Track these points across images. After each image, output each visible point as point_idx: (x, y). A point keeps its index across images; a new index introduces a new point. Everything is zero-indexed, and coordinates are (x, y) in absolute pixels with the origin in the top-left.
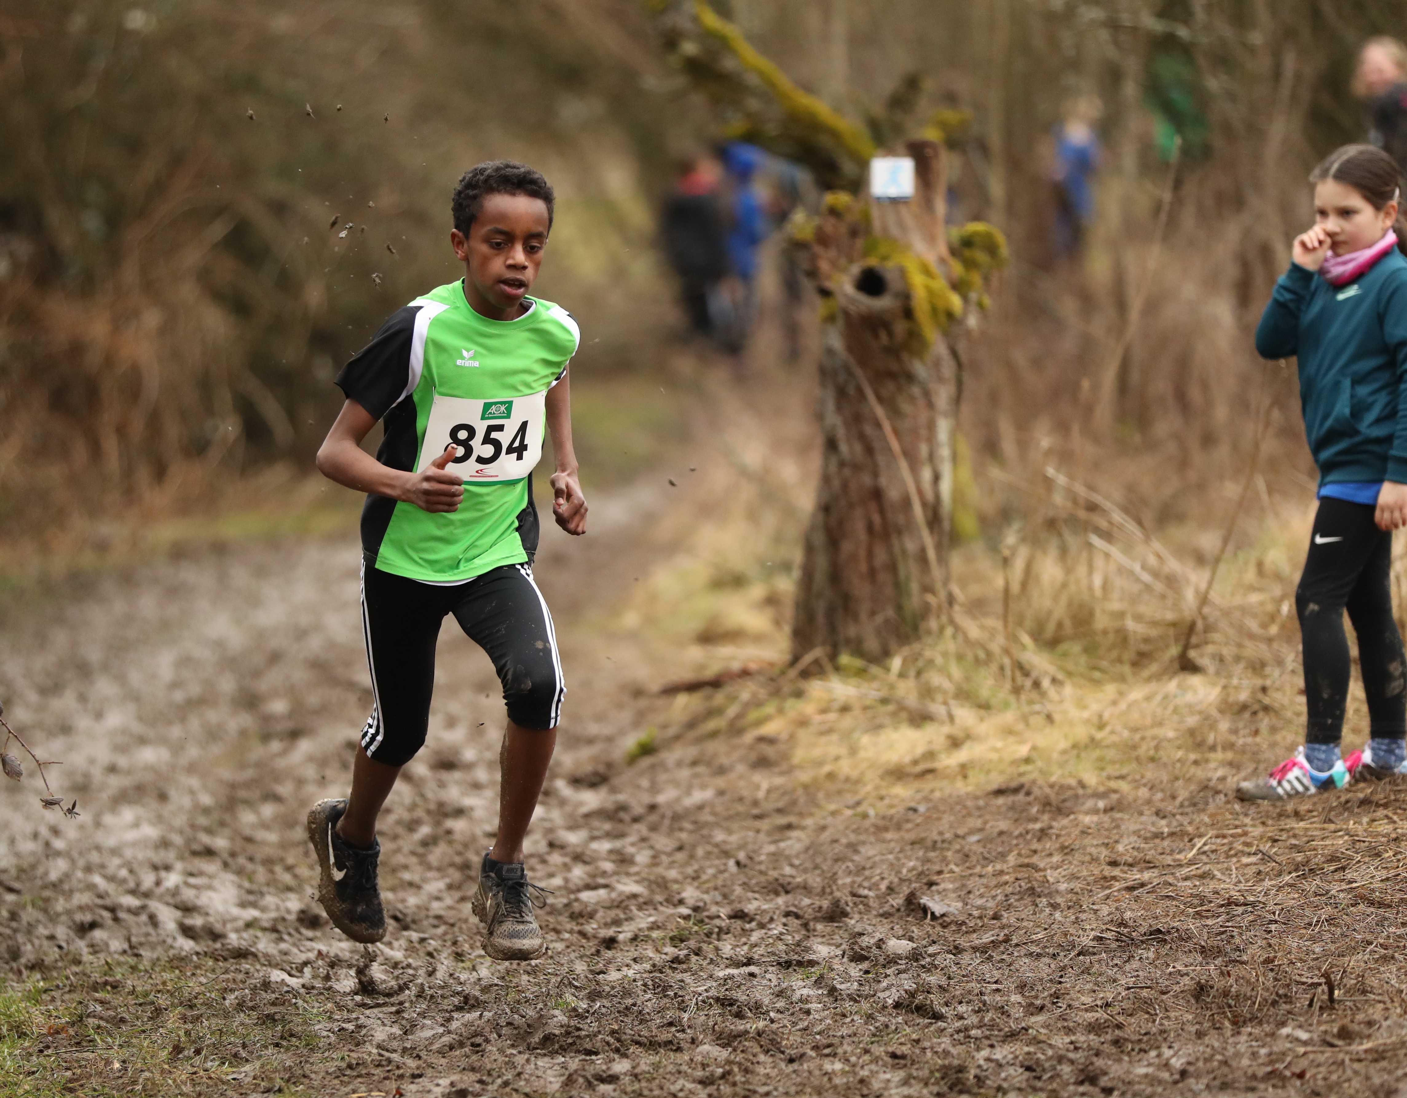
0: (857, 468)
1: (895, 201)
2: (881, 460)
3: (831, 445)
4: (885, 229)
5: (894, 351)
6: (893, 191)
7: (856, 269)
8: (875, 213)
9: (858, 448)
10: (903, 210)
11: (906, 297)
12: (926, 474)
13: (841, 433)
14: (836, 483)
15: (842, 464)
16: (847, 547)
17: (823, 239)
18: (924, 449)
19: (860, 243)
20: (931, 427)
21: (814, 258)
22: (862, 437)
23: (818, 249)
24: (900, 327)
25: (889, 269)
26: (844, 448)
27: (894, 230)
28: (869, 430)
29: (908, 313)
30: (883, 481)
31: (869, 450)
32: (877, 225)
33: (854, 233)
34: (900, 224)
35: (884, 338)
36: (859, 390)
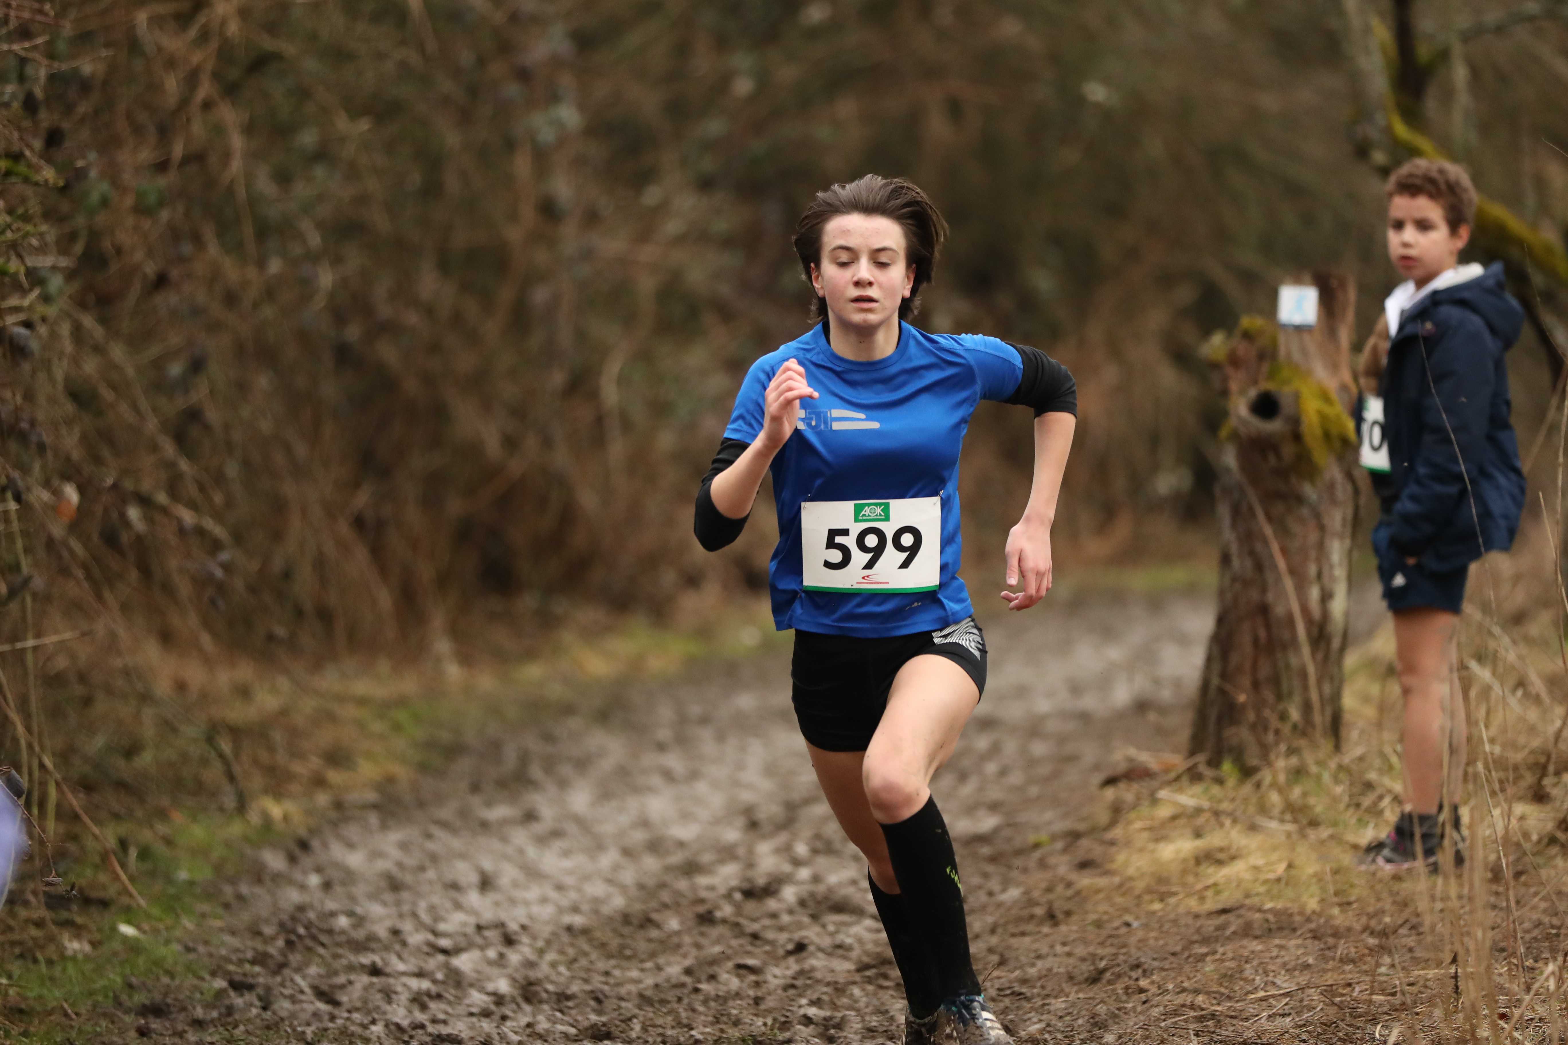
0: (1246, 583)
1: (1300, 329)
2: (1270, 577)
3: (1225, 559)
4: (1289, 355)
5: (1283, 473)
6: (1296, 320)
7: (1253, 393)
8: (1282, 339)
9: (1249, 563)
10: (1307, 337)
11: (1295, 422)
12: (1314, 593)
13: (1234, 549)
14: (1229, 596)
15: (1234, 580)
16: (1235, 659)
17: (1234, 361)
18: (1312, 570)
19: (1265, 367)
20: (1321, 546)
21: (1225, 379)
22: (1252, 553)
23: (1230, 371)
24: (1288, 451)
25: (1285, 393)
26: (1236, 563)
27: (1297, 356)
28: (1259, 547)
29: (1297, 437)
30: (1270, 597)
31: (1259, 567)
32: (1282, 351)
33: (1262, 356)
34: (1304, 351)
35: (1272, 460)
36: (1251, 509)
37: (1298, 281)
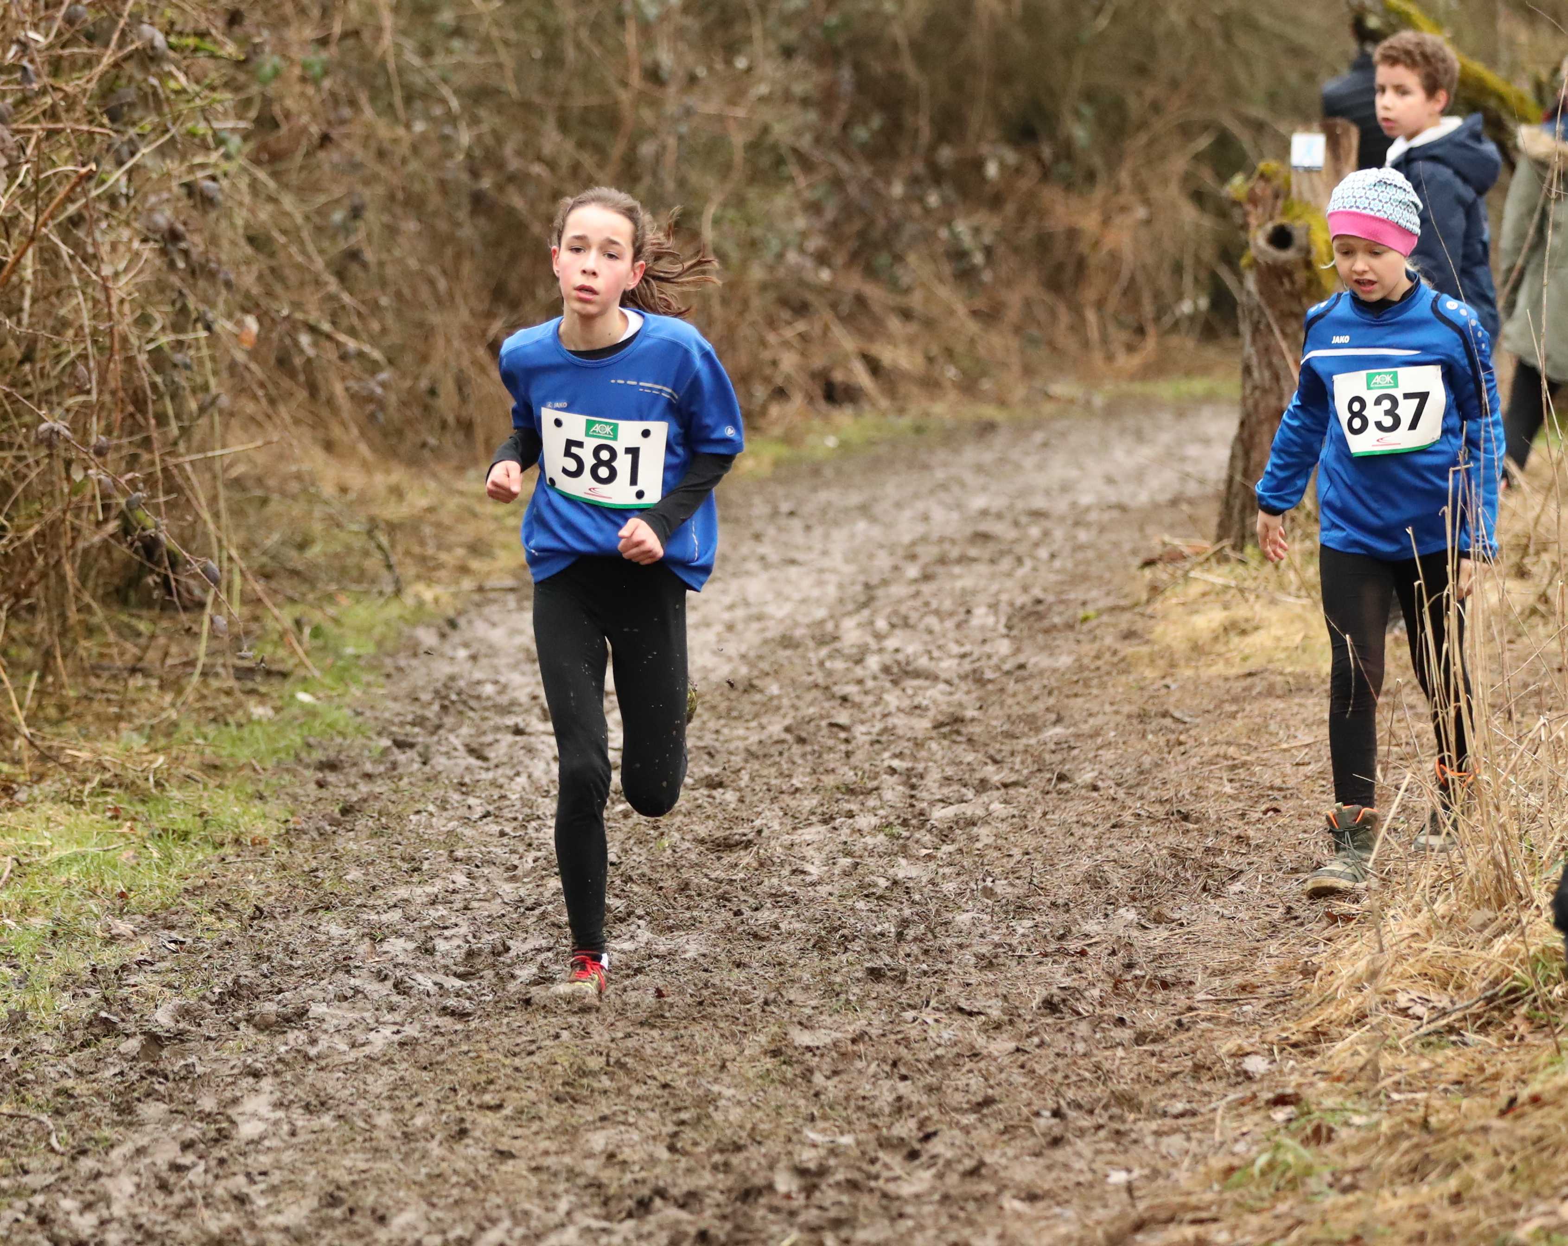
0: (1265, 391)
1: (1309, 170)
3: (1247, 370)
4: (1300, 193)
5: (1296, 296)
6: (1307, 163)
7: (1269, 227)
8: (1294, 180)
9: (1267, 374)
10: (1315, 177)
11: (1306, 250)
13: (1254, 361)
14: (1250, 402)
15: (1255, 388)
16: (1255, 456)
17: (1253, 199)
19: (1280, 203)
21: (1246, 215)
22: (1270, 365)
23: (1249, 207)
24: (1301, 276)
25: (1297, 227)
26: (1256, 374)
27: (1307, 195)
28: (1275, 360)
29: (1308, 265)
31: (1276, 377)
32: (1294, 190)
33: (1276, 196)
34: (1313, 189)
35: (1287, 285)
36: (1268, 326)
37: (1308, 129)
